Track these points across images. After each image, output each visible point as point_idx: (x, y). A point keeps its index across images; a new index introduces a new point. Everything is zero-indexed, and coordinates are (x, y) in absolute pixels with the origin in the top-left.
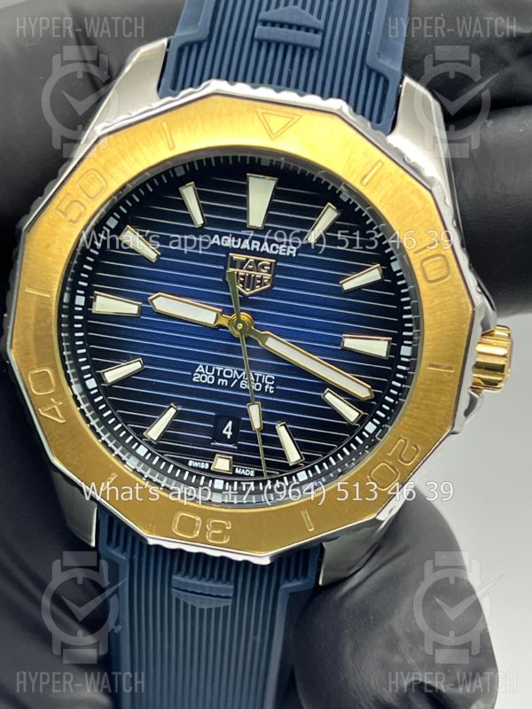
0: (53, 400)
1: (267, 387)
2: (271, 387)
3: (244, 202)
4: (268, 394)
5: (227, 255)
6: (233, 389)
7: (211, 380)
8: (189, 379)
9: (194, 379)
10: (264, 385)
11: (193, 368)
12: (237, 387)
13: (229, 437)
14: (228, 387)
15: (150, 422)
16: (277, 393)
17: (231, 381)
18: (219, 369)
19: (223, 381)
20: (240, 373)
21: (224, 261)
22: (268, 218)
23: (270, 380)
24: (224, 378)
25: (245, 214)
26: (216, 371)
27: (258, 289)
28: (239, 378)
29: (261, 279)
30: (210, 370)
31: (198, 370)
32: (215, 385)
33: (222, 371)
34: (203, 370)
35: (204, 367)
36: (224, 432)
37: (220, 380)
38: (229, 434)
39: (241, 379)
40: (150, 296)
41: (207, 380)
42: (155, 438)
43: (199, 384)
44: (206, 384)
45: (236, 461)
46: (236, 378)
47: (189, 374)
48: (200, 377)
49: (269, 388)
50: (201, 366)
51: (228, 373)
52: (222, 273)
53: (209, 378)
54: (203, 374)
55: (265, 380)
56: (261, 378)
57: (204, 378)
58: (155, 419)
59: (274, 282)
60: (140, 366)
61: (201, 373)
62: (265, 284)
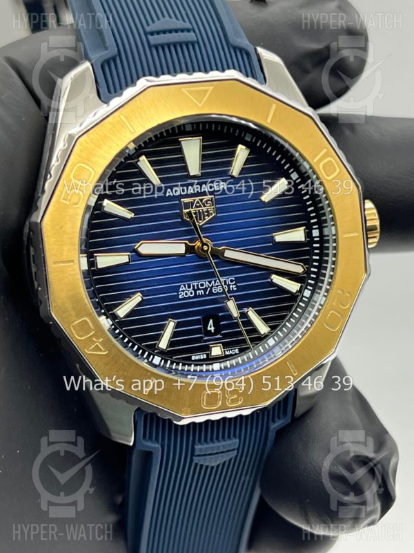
0: (94, 339)
1: (231, 287)
2: (234, 286)
3: (183, 160)
4: (233, 291)
5: (180, 201)
6: (209, 295)
7: (191, 293)
8: (176, 298)
9: (180, 297)
10: (229, 286)
11: (177, 289)
12: (211, 293)
13: (213, 331)
14: (205, 295)
15: (158, 337)
16: (239, 289)
17: (205, 290)
18: (195, 284)
19: (200, 292)
20: (210, 282)
21: (179, 206)
22: (203, 166)
23: (232, 281)
24: (200, 289)
25: (185, 168)
26: (194, 286)
27: (207, 219)
28: (210, 286)
29: (208, 212)
30: (189, 287)
31: (181, 289)
32: (196, 296)
33: (197, 285)
34: (184, 289)
35: (185, 286)
36: (209, 329)
37: (198, 292)
38: (213, 329)
39: (212, 286)
40: (135, 246)
41: (189, 294)
42: (165, 348)
43: (184, 299)
44: (189, 298)
45: (226, 345)
46: (209, 286)
47: (176, 294)
48: (183, 293)
49: (233, 287)
50: (182, 286)
51: (202, 285)
52: (180, 215)
53: (189, 292)
54: (185, 292)
55: (228, 282)
56: (225, 281)
57: (186, 294)
58: (160, 334)
59: (218, 210)
60: (141, 299)
61: (183, 291)
62: (212, 214)
